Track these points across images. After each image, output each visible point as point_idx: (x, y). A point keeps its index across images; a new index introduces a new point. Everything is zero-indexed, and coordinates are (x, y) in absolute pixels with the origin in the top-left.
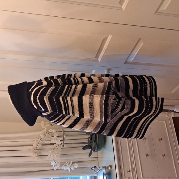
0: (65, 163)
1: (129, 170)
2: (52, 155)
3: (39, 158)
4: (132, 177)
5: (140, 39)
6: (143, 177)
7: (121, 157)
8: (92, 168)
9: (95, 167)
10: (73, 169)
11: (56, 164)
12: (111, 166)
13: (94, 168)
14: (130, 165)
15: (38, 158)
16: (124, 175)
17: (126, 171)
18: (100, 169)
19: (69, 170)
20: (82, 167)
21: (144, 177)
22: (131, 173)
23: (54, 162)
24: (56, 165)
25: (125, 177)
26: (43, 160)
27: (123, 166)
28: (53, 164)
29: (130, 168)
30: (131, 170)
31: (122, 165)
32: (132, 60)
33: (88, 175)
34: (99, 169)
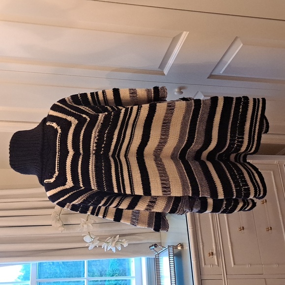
0: (107, 239)
1: (212, 253)
2: (85, 226)
3: (64, 230)
4: (216, 263)
5: (237, 38)
6: (234, 264)
7: (199, 230)
8: (150, 247)
9: (155, 245)
10: (120, 248)
11: (92, 239)
12: (182, 245)
13: (153, 247)
14: (214, 244)
15: (63, 228)
16: (203, 260)
17: (207, 255)
18: (164, 249)
19: (114, 250)
20: (134, 242)
21: (236, 263)
22: (215, 257)
23: (88, 236)
24: (92, 242)
25: (205, 264)
26: (71, 231)
27: (201, 246)
28: (87, 239)
29: (212, 249)
30: (214, 252)
31: (201, 244)
32: (221, 72)
33: (144, 256)
34: (162, 249)
